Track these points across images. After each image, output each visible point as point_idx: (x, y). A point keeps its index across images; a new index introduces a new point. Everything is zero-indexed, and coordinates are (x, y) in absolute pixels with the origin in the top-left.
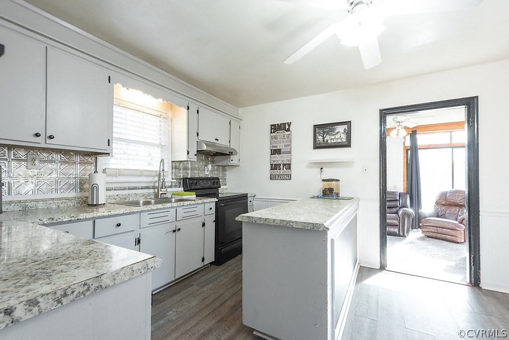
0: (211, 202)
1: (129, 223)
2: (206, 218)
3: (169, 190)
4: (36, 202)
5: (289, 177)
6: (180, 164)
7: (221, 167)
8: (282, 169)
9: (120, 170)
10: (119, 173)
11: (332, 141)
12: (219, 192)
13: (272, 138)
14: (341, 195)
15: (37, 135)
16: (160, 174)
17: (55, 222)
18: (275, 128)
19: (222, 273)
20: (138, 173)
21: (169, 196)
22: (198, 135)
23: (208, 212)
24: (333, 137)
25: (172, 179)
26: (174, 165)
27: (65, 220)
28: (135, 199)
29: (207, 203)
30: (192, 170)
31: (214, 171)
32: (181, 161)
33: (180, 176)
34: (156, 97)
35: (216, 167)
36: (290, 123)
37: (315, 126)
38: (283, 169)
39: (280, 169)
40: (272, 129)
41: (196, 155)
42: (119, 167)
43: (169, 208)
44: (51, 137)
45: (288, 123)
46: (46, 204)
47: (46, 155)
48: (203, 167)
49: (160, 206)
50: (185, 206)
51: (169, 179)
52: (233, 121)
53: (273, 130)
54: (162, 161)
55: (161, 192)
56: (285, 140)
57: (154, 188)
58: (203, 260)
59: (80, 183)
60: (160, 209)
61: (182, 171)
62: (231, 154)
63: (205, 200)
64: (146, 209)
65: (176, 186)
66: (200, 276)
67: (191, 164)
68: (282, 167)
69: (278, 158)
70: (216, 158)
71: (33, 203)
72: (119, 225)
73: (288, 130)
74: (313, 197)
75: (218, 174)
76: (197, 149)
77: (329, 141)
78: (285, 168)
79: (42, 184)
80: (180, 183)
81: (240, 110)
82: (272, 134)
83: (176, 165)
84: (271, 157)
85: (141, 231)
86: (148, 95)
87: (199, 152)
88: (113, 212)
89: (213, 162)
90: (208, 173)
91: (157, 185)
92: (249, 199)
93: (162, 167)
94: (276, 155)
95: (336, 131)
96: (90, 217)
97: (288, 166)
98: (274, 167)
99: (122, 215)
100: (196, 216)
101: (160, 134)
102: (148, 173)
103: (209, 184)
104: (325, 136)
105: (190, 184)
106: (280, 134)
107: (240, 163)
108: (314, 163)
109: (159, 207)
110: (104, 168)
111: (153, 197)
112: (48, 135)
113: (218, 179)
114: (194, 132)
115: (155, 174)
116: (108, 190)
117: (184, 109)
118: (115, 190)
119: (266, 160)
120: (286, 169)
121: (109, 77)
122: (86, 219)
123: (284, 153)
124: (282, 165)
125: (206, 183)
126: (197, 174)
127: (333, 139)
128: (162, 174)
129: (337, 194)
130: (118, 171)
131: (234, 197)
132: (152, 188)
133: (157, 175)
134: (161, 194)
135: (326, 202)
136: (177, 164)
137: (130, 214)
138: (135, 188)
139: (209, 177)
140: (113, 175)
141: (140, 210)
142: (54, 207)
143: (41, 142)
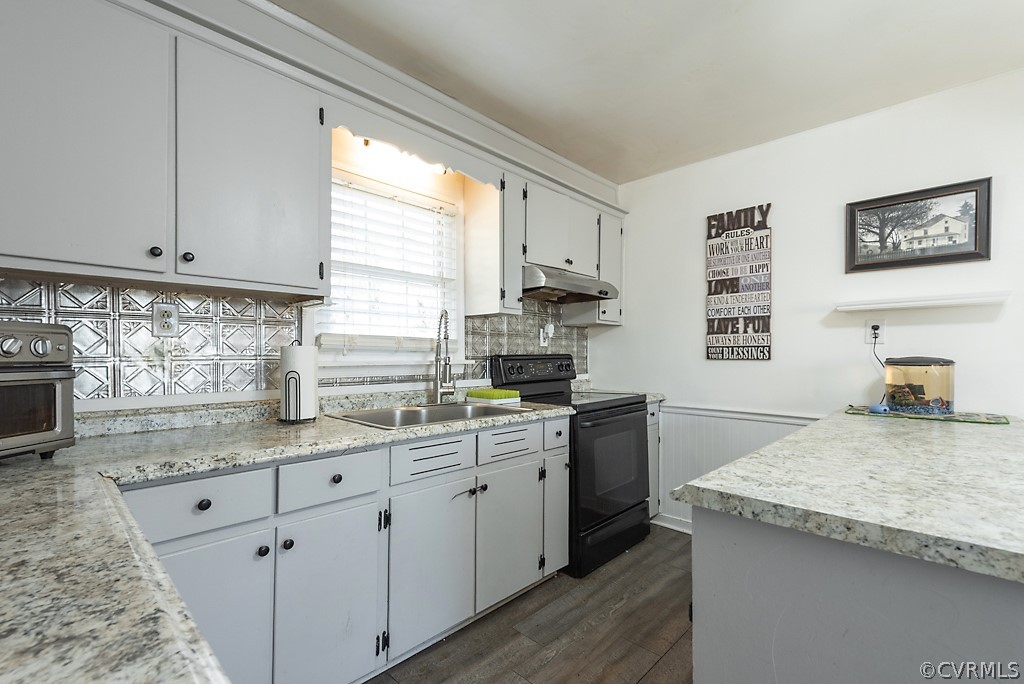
0: (558, 418)
1: (362, 473)
2: (547, 456)
3: (460, 384)
4: (171, 412)
5: (765, 353)
6: (483, 323)
7: (575, 331)
8: (741, 330)
9: (352, 338)
10: (350, 344)
11: (916, 246)
12: (572, 388)
13: (711, 250)
14: (959, 408)
15: (155, 252)
16: (439, 346)
17: (175, 473)
18: (720, 224)
19: (591, 602)
20: (392, 344)
21: (460, 398)
22: (525, 251)
23: (552, 441)
24: (919, 233)
25: (467, 358)
26: (470, 325)
27: (201, 468)
28: (385, 406)
29: (550, 419)
30: (510, 336)
31: (560, 338)
32: (486, 316)
33: (484, 351)
34: (430, 158)
35: (563, 330)
36: (769, 205)
37: (853, 209)
38: (745, 332)
39: (737, 332)
40: (710, 227)
41: (520, 300)
42: (349, 330)
43: (461, 433)
44: (187, 258)
45: (761, 207)
46: (193, 417)
47: (192, 304)
48: (535, 330)
49: (438, 428)
50: (499, 427)
51: (458, 359)
52: (607, 216)
53: (713, 232)
54: (444, 315)
55: (442, 390)
56: (751, 253)
57: (426, 379)
58: (542, 563)
59: (267, 369)
60: (438, 436)
61: (487, 340)
62: (603, 295)
63: (547, 413)
64: (404, 436)
65: (474, 376)
66: (536, 604)
67: (509, 323)
68: (741, 326)
69: (730, 304)
70: (564, 309)
71: (163, 415)
72: (337, 479)
73: (763, 225)
74: (853, 411)
75: (568, 346)
76: (523, 285)
77: (904, 247)
78: (750, 330)
79: (185, 371)
80: (484, 367)
81: (622, 189)
82: (711, 242)
83: (475, 324)
84: (708, 302)
85: (393, 492)
86: (411, 153)
87: (529, 293)
88: (324, 447)
89: (557, 317)
90: (546, 344)
91: (433, 372)
92: (650, 409)
93: (443, 330)
94: (724, 295)
95: (931, 215)
96: (265, 459)
97: (763, 323)
98: (718, 326)
99: (345, 452)
100: (523, 453)
101: (441, 253)
102: (412, 345)
103: (549, 370)
104: (888, 231)
105: (505, 370)
106: (735, 239)
107: (623, 320)
108: (848, 312)
109: (435, 432)
110: (317, 333)
111: (424, 401)
112: (181, 252)
113: (569, 357)
114: (516, 245)
115: (428, 346)
116: (323, 384)
117: (494, 187)
118: (341, 384)
119: (692, 309)
120: (756, 331)
121: (321, 110)
122: (256, 466)
123: (748, 288)
124: (741, 321)
125: (542, 366)
126: (521, 347)
127: (920, 240)
128: (443, 346)
129: (946, 405)
130: (347, 340)
131: (614, 404)
132: (423, 380)
133: (432, 349)
134: (443, 394)
135: (906, 425)
136: (478, 323)
137: (365, 449)
138: (386, 381)
139: (549, 353)
140: (337, 351)
141: (388, 440)
142: (209, 423)
143: (165, 270)
